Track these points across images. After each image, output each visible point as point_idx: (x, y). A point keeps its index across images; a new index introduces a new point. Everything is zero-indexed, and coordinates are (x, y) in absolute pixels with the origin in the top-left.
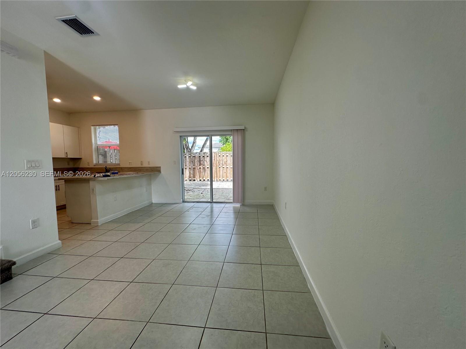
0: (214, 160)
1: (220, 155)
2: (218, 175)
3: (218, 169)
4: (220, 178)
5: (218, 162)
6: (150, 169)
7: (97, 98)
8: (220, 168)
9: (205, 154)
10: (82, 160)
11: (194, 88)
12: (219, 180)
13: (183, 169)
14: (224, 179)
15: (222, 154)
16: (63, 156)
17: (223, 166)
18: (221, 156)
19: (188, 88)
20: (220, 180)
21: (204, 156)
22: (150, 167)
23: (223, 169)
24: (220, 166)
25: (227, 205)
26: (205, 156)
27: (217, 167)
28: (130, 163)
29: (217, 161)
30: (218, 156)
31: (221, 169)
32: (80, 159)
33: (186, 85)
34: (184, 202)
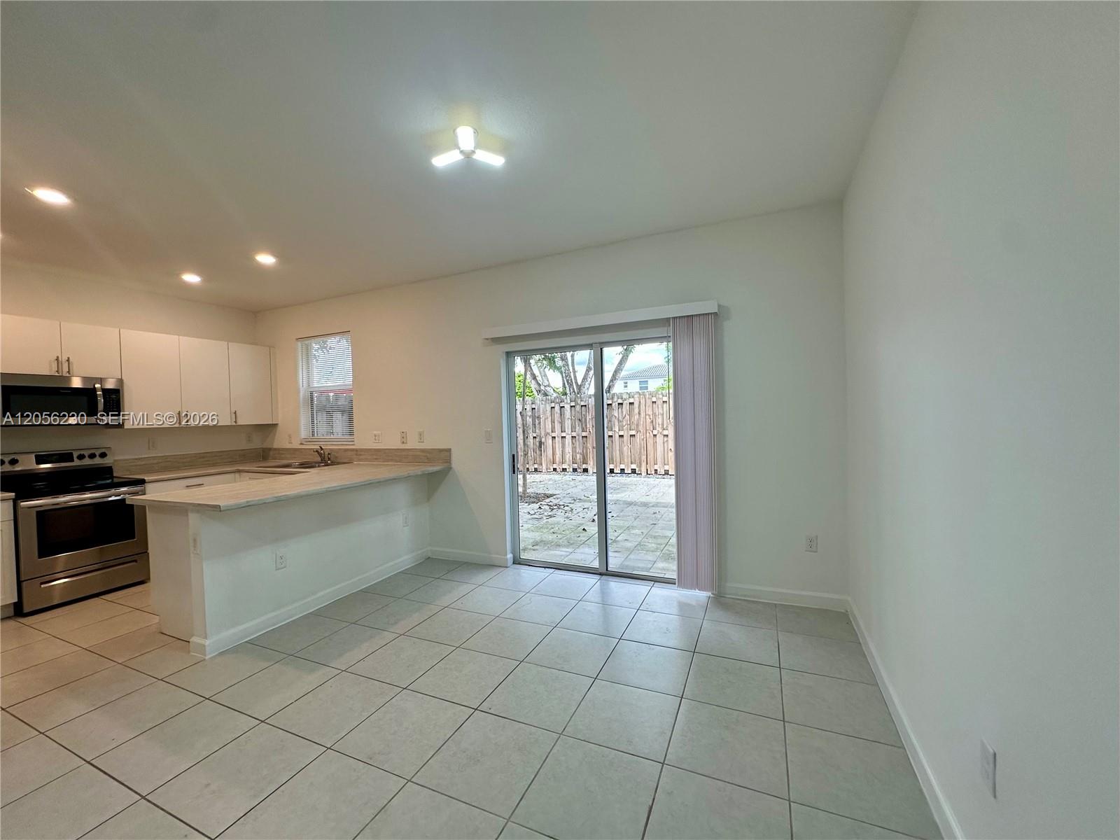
0: (639, 414)
1: (654, 399)
2: (651, 457)
3: (650, 441)
4: (656, 467)
5: (648, 421)
6: (424, 454)
7: (266, 259)
8: (655, 436)
9: (612, 398)
10: (279, 428)
11: (494, 160)
12: (653, 472)
13: (514, 456)
14: (667, 468)
15: (661, 396)
16: (226, 421)
17: (665, 432)
18: (659, 402)
19: (469, 164)
20: (656, 470)
21: (611, 404)
22: (423, 451)
23: (666, 439)
24: (655, 432)
25: (659, 591)
26: (614, 405)
27: (648, 434)
28: (375, 436)
29: (647, 417)
30: (649, 402)
31: (660, 439)
32: (275, 425)
33: (459, 148)
34: (517, 561)
